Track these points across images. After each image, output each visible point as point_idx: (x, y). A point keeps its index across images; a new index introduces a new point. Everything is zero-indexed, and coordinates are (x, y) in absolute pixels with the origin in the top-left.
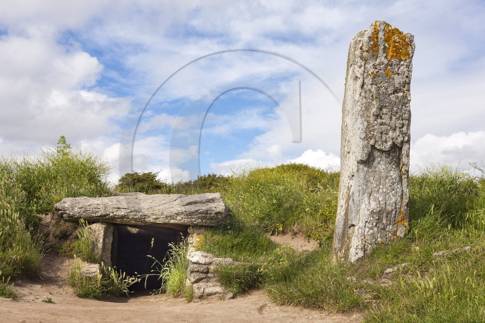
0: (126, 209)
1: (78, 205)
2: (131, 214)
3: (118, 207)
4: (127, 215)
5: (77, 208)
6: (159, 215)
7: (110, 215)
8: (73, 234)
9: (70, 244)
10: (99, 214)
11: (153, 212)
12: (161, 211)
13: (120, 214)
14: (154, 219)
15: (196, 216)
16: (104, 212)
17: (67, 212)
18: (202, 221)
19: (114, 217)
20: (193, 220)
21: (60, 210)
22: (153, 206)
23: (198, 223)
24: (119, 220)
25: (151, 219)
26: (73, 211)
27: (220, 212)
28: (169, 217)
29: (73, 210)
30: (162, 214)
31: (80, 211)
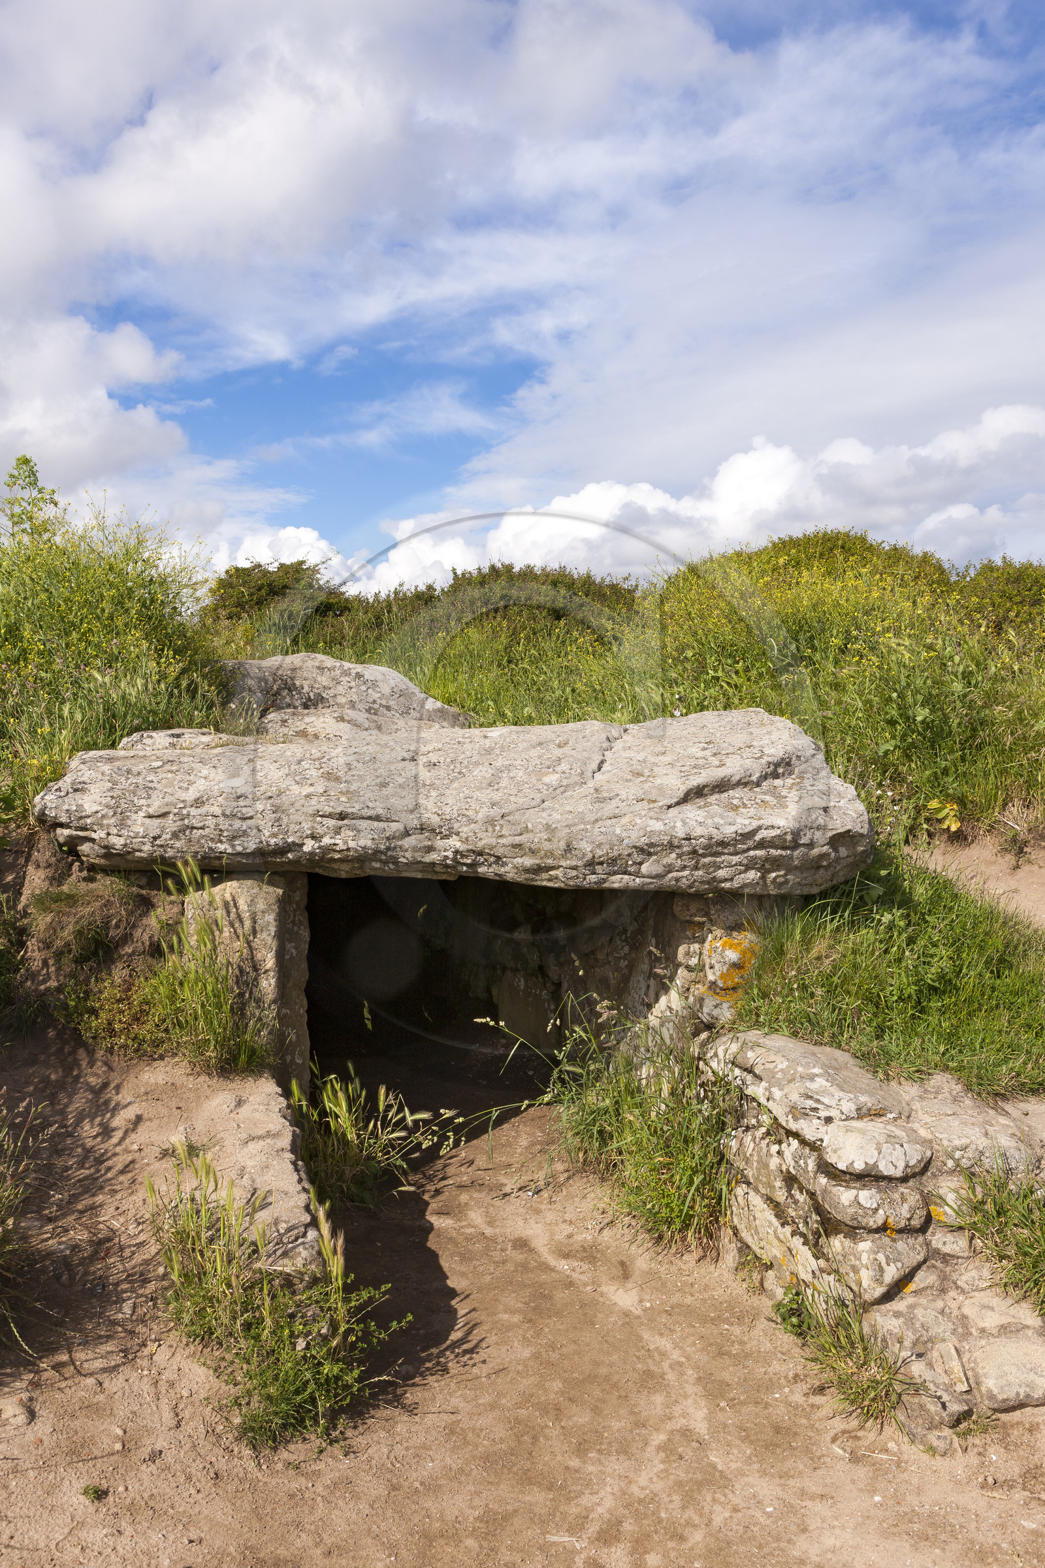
0: (377, 818)
1: (143, 802)
2: (409, 842)
3: (339, 810)
4: (388, 849)
5: (141, 814)
6: (550, 854)
7: (306, 849)
8: (137, 933)
9: (128, 986)
10: (252, 846)
11: (517, 840)
12: (563, 833)
13: (352, 844)
14: (527, 871)
15: (735, 859)
16: (274, 835)
17: (94, 835)
18: (763, 877)
19: (322, 858)
20: (721, 873)
21: (62, 825)
22: (513, 807)
23: (745, 885)
24: (345, 867)
25: (509, 872)
26: (124, 832)
28: (601, 863)
29: (122, 824)
30: (569, 849)
31: (157, 832)
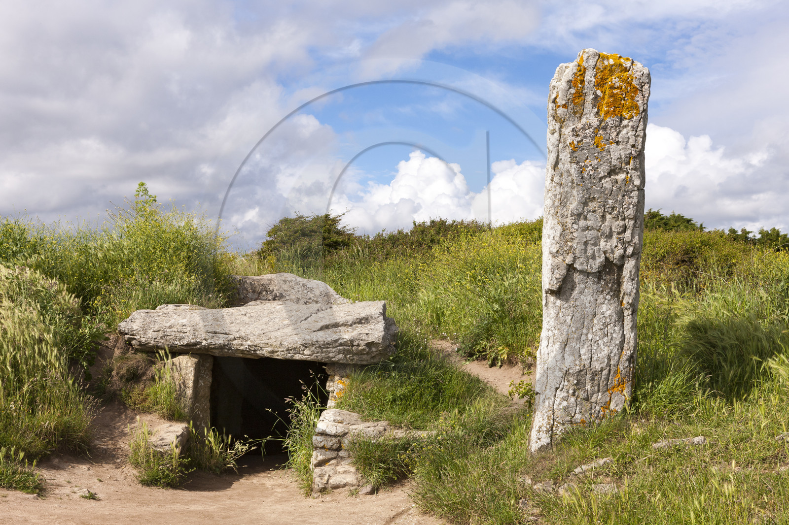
0: (226, 334)
1: (152, 326)
2: (235, 342)
3: (214, 331)
4: (228, 344)
5: (152, 330)
6: (276, 346)
7: (203, 344)
8: (148, 373)
9: (143, 390)
10: (186, 342)
11: (267, 341)
12: (279, 339)
13: (217, 342)
14: (270, 352)
15: (334, 350)
16: (193, 339)
17: (136, 337)
18: (345, 357)
19: (208, 347)
20: (331, 355)
21: (126, 334)
22: (268, 330)
23: (339, 360)
24: (217, 351)
25: (265, 352)
26: (145, 336)
27: (374, 342)
28: (291, 350)
29: (145, 334)
30: (281, 345)
31: (156, 336)
